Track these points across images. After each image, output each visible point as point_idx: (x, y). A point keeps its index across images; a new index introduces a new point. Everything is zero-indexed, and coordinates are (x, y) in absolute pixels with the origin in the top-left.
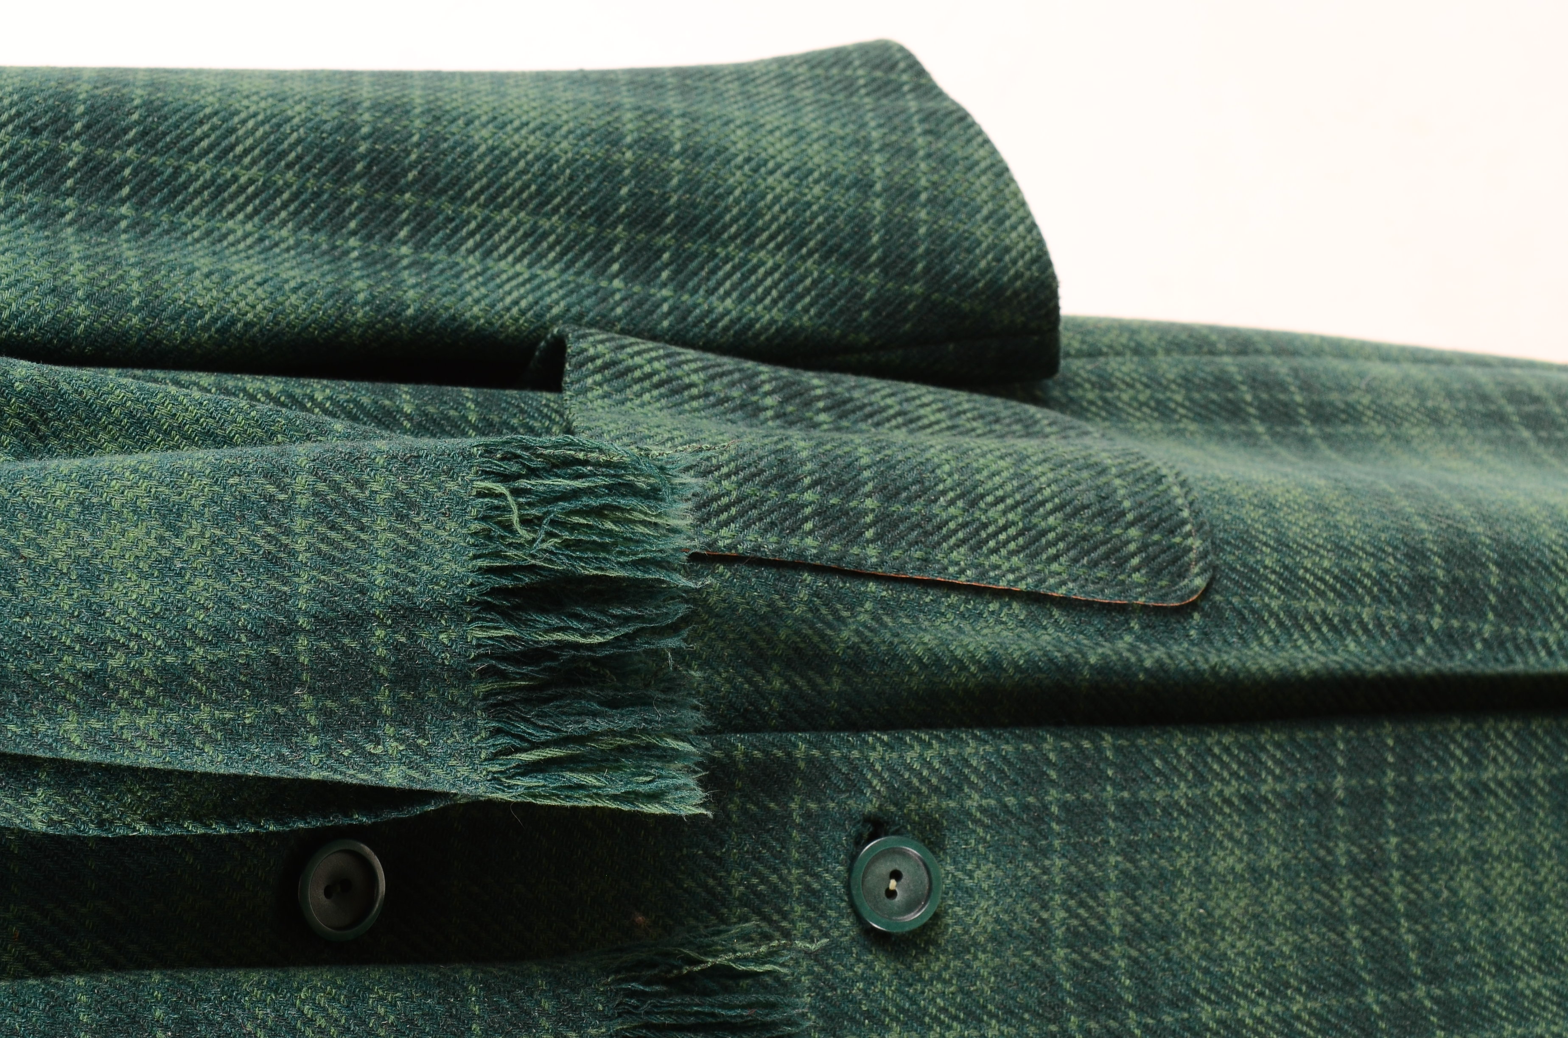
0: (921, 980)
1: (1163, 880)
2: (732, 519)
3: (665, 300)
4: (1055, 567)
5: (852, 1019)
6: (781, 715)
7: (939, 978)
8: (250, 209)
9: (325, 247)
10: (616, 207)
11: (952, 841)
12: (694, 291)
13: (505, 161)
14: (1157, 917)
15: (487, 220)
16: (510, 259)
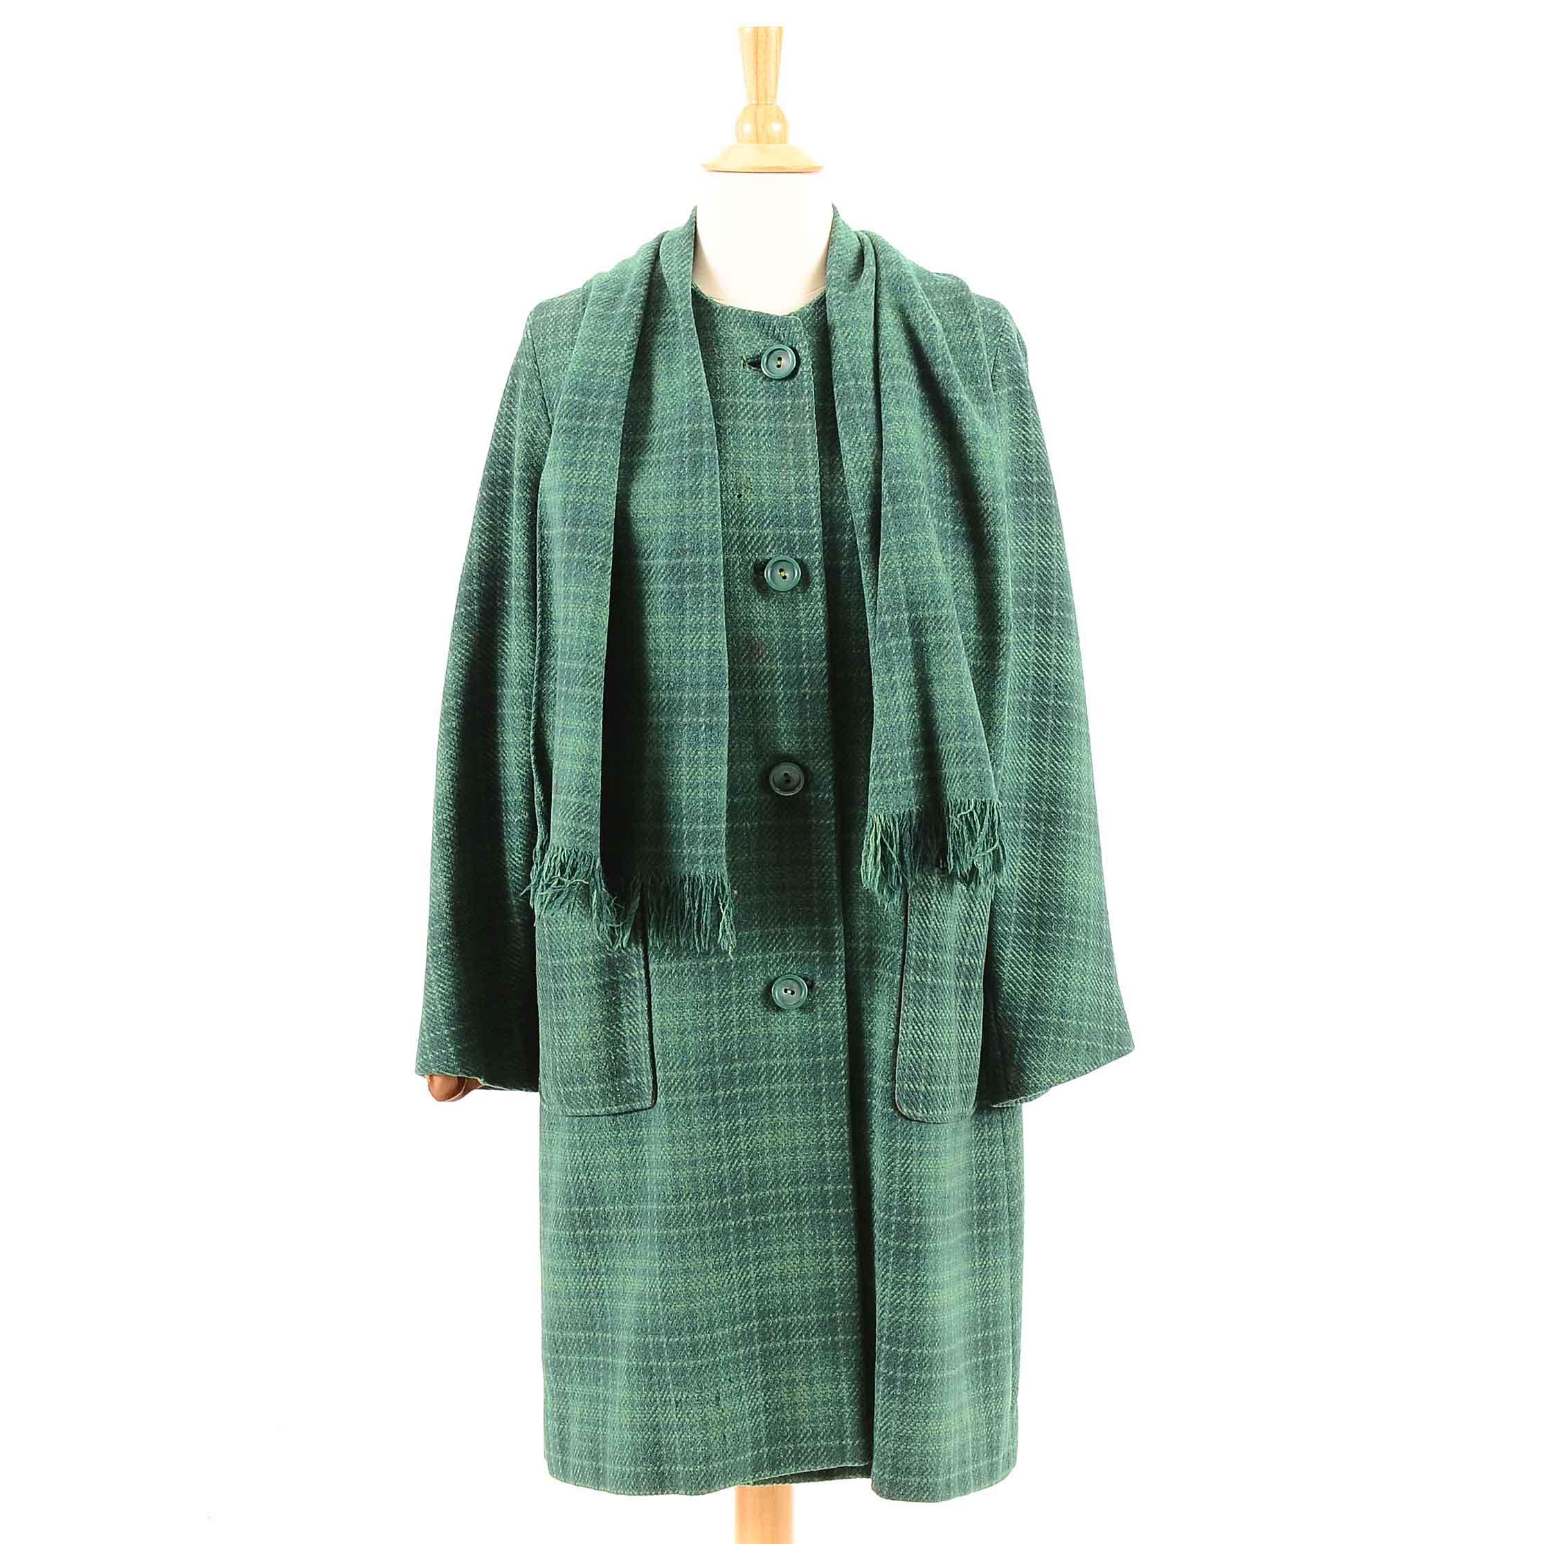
0: (754, 1004)
1: (792, 1107)
2: (921, 924)
3: (1010, 929)
4: (909, 1052)
5: (740, 974)
6: (851, 947)
7: (755, 1012)
8: (1033, 766)
9: (1021, 794)
10: (1046, 911)
11: (807, 1016)
12: (1014, 942)
13: (1060, 866)
14: (778, 1105)
15: (1037, 859)
16: (1022, 867)
